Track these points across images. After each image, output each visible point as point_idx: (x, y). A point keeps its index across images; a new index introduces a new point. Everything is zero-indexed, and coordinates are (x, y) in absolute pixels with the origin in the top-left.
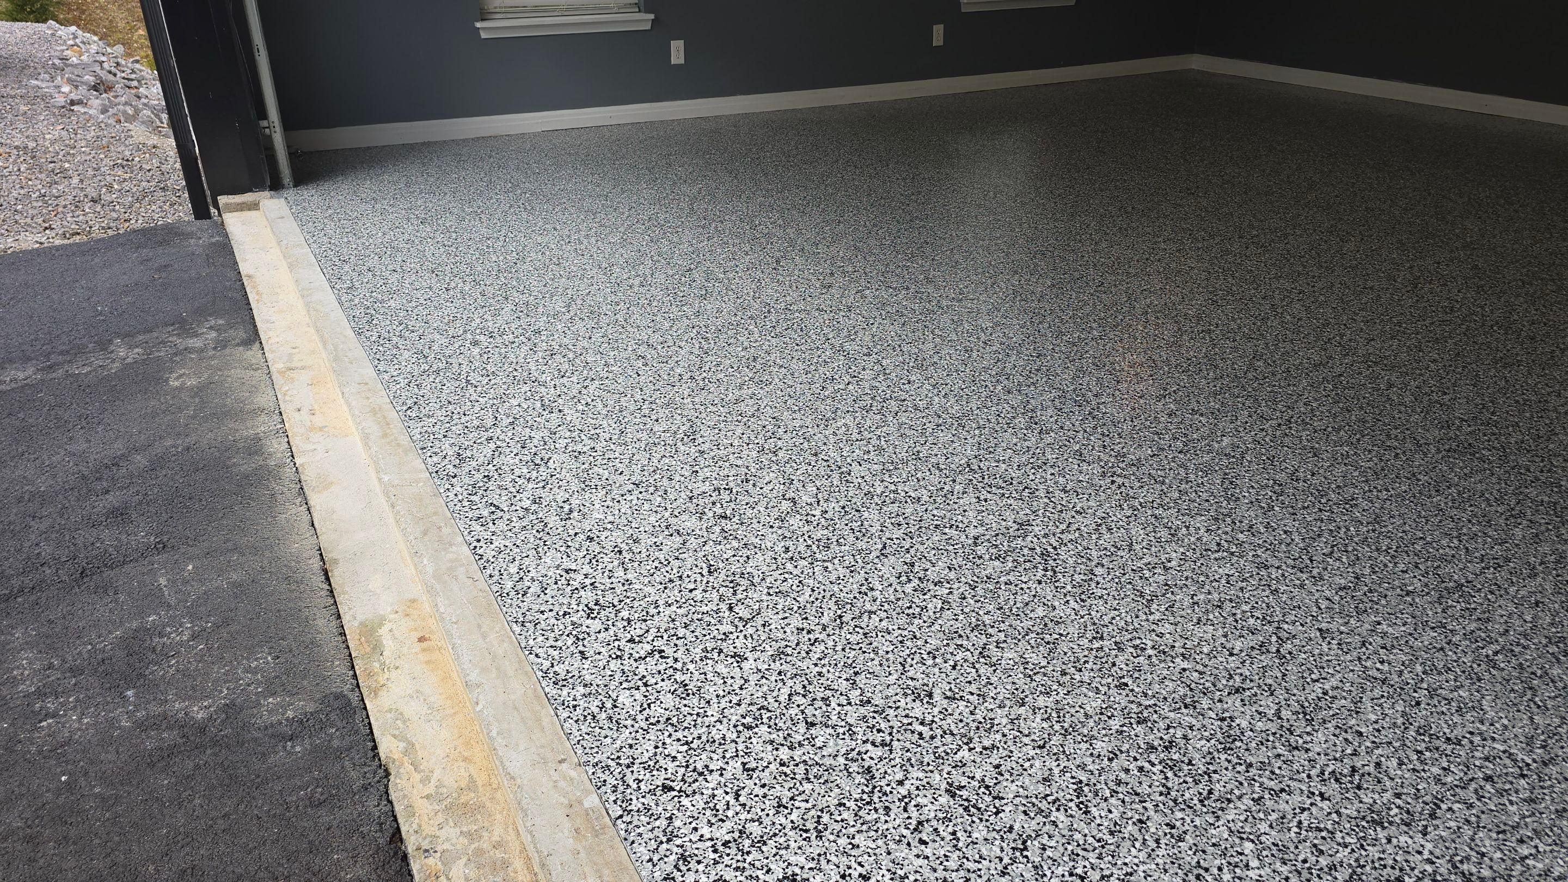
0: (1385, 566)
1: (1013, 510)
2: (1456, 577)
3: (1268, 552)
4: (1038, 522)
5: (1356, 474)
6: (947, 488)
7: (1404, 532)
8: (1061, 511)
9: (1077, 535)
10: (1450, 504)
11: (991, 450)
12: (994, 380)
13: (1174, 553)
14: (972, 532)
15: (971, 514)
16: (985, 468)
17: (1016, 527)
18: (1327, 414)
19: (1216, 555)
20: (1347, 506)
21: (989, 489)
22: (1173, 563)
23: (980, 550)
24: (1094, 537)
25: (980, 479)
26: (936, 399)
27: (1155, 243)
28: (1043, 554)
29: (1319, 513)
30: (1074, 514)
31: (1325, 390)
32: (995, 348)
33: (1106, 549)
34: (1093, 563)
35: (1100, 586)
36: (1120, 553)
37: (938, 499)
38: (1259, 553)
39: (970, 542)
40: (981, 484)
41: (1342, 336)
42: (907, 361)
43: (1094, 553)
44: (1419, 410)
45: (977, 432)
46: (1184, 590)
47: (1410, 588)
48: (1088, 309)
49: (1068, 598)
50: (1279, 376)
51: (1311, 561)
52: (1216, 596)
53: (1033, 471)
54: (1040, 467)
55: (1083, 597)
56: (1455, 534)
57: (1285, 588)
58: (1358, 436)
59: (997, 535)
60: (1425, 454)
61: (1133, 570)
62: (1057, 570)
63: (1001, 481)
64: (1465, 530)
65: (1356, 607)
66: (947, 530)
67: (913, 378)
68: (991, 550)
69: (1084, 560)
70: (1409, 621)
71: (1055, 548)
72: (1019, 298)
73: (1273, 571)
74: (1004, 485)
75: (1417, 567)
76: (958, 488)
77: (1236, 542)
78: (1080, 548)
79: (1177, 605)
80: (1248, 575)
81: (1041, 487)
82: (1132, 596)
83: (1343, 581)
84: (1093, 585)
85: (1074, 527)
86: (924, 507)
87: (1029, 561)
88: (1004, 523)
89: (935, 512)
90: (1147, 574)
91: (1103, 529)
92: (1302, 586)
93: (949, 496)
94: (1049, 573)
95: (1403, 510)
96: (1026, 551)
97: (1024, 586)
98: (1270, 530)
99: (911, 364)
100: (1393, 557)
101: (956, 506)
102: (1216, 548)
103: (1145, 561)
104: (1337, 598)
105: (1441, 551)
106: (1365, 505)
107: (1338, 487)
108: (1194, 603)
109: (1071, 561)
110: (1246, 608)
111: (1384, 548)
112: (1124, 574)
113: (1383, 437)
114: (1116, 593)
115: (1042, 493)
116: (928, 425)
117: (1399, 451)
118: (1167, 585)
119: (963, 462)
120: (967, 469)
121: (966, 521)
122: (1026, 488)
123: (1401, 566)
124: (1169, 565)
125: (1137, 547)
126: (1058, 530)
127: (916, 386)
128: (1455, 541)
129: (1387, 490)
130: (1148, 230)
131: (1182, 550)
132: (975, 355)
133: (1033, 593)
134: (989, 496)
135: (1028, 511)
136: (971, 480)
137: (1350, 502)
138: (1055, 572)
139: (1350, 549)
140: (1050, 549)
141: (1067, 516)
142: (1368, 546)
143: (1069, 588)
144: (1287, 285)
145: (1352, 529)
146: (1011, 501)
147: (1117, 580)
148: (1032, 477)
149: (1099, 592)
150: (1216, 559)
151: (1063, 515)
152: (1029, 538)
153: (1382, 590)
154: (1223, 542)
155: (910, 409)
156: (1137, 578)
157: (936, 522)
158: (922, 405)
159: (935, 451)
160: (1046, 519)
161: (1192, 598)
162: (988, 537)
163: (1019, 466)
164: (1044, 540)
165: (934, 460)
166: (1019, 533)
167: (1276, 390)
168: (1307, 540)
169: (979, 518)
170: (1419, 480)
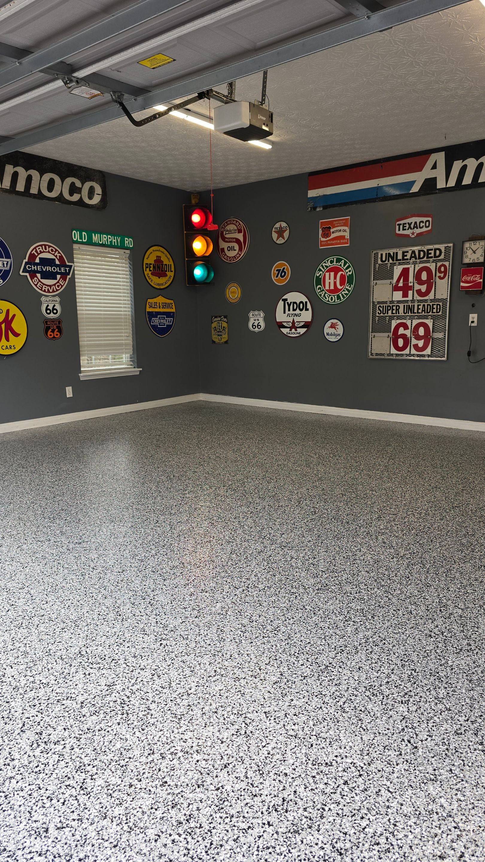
0: (294, 664)
1: (105, 677)
2: (325, 662)
3: (240, 670)
4: (119, 681)
5: (279, 612)
6: (66, 671)
7: (301, 641)
8: (132, 671)
9: (141, 685)
10: (320, 620)
11: (94, 638)
12: (97, 591)
13: (192, 682)
14: (80, 699)
15: (80, 686)
16: (90, 652)
17: (106, 688)
18: (265, 580)
19: (214, 679)
20: (276, 632)
21: (91, 666)
22: (193, 690)
23: (85, 711)
24: (150, 683)
25: (86, 660)
26: (63, 610)
27: (184, 494)
28: (121, 703)
29: (263, 639)
30: (139, 671)
31: (263, 566)
32: (98, 571)
33: (157, 690)
34: (150, 702)
35: (153, 717)
36: (165, 691)
37: (60, 681)
38: (235, 671)
39: (79, 706)
40: (87, 664)
41: (270, 534)
42: (46, 588)
43: (150, 695)
44: (304, 570)
45: (86, 628)
46: (198, 706)
47: (305, 675)
48: (150, 538)
49: (135, 730)
50: (242, 562)
51: (260, 669)
52: (214, 706)
53: (117, 647)
54: (121, 644)
55: (144, 727)
56: (323, 637)
57: (248, 690)
58: (279, 589)
59: (95, 697)
60: (308, 594)
61: (171, 700)
62: (129, 712)
63: (98, 659)
64: (327, 634)
65: (282, 693)
66: (64, 702)
67: (49, 599)
68: (91, 709)
69: (145, 701)
70: (306, 694)
71: (128, 697)
72: (113, 537)
73: (242, 681)
74: (100, 661)
75: (308, 661)
76: (73, 670)
77: (224, 667)
78: (142, 693)
79: (195, 717)
80: (229, 687)
81: (121, 657)
82: (171, 719)
83: (275, 678)
84: (149, 716)
85: (139, 680)
86: (51, 689)
87: (114, 710)
88: (99, 688)
89: (58, 691)
90: (179, 701)
91: (155, 678)
92: (256, 687)
93: (67, 677)
94: (125, 715)
95: (301, 628)
96: (112, 704)
97: (109, 729)
98: (240, 655)
99: (49, 590)
100: (297, 657)
101: (71, 683)
102: (214, 674)
103: (178, 693)
104: (273, 690)
105: (318, 648)
106: (283, 629)
107: (271, 621)
108: (203, 714)
109: (137, 704)
110: (229, 709)
111: (293, 653)
112: (166, 705)
113: (290, 588)
114: (161, 719)
115: (122, 661)
116: (56, 630)
117: (297, 594)
118: (189, 705)
119: (77, 651)
120: (79, 655)
121: (76, 692)
122: (113, 660)
123: (301, 662)
124: (190, 692)
125: (173, 684)
126: (130, 685)
127: (51, 604)
128: (323, 641)
129: (293, 618)
130: (181, 487)
131: (197, 680)
132: (87, 577)
133: (115, 733)
134: (91, 671)
135: (114, 676)
136: (81, 662)
137: (277, 629)
138: (128, 714)
139: (277, 658)
140: (126, 699)
141: (135, 673)
142: (286, 654)
143: (135, 723)
144: (246, 510)
145: (278, 645)
146: (104, 671)
147: (162, 710)
148: (117, 652)
149: (152, 721)
150: (214, 681)
151: (134, 673)
152: (114, 695)
153: (293, 679)
154: (218, 669)
155: (46, 621)
156: (173, 705)
157: (58, 698)
158: (53, 617)
159: (61, 647)
160: (124, 679)
161: (202, 711)
162: (88, 701)
163: (109, 646)
164: (122, 694)
165: (59, 654)
166: (107, 693)
167: (241, 569)
168: (258, 657)
169: (85, 688)
170: (306, 609)
